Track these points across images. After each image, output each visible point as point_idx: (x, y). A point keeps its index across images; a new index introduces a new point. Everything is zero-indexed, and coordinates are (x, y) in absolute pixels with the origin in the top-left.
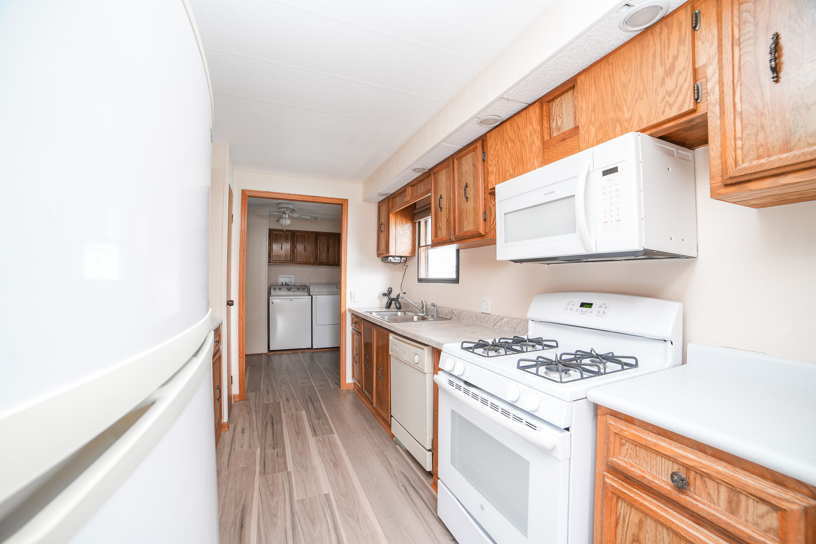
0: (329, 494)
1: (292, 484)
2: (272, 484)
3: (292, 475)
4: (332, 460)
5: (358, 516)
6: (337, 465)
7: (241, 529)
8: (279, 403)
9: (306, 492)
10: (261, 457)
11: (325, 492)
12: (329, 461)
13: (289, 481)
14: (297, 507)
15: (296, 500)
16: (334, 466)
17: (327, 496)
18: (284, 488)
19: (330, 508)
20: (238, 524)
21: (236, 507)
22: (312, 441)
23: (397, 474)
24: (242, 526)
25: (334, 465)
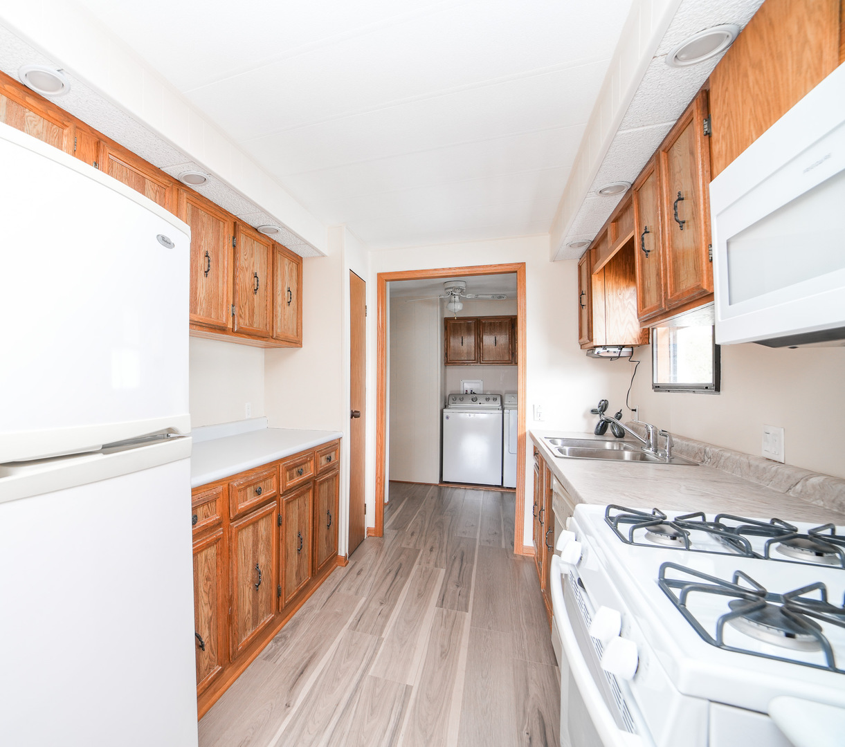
0: (412, 687)
1: (377, 654)
2: (356, 643)
3: (383, 643)
4: (442, 646)
5: (432, 736)
6: (446, 656)
7: (300, 676)
8: (419, 550)
9: (386, 671)
10: (362, 608)
11: (409, 682)
12: (438, 646)
13: (375, 649)
14: (366, 683)
15: (370, 674)
16: (441, 656)
17: (408, 689)
18: (365, 654)
19: (403, 706)
20: (299, 669)
21: (308, 651)
22: (432, 610)
23: (529, 710)
24: (302, 673)
25: (442, 653)
